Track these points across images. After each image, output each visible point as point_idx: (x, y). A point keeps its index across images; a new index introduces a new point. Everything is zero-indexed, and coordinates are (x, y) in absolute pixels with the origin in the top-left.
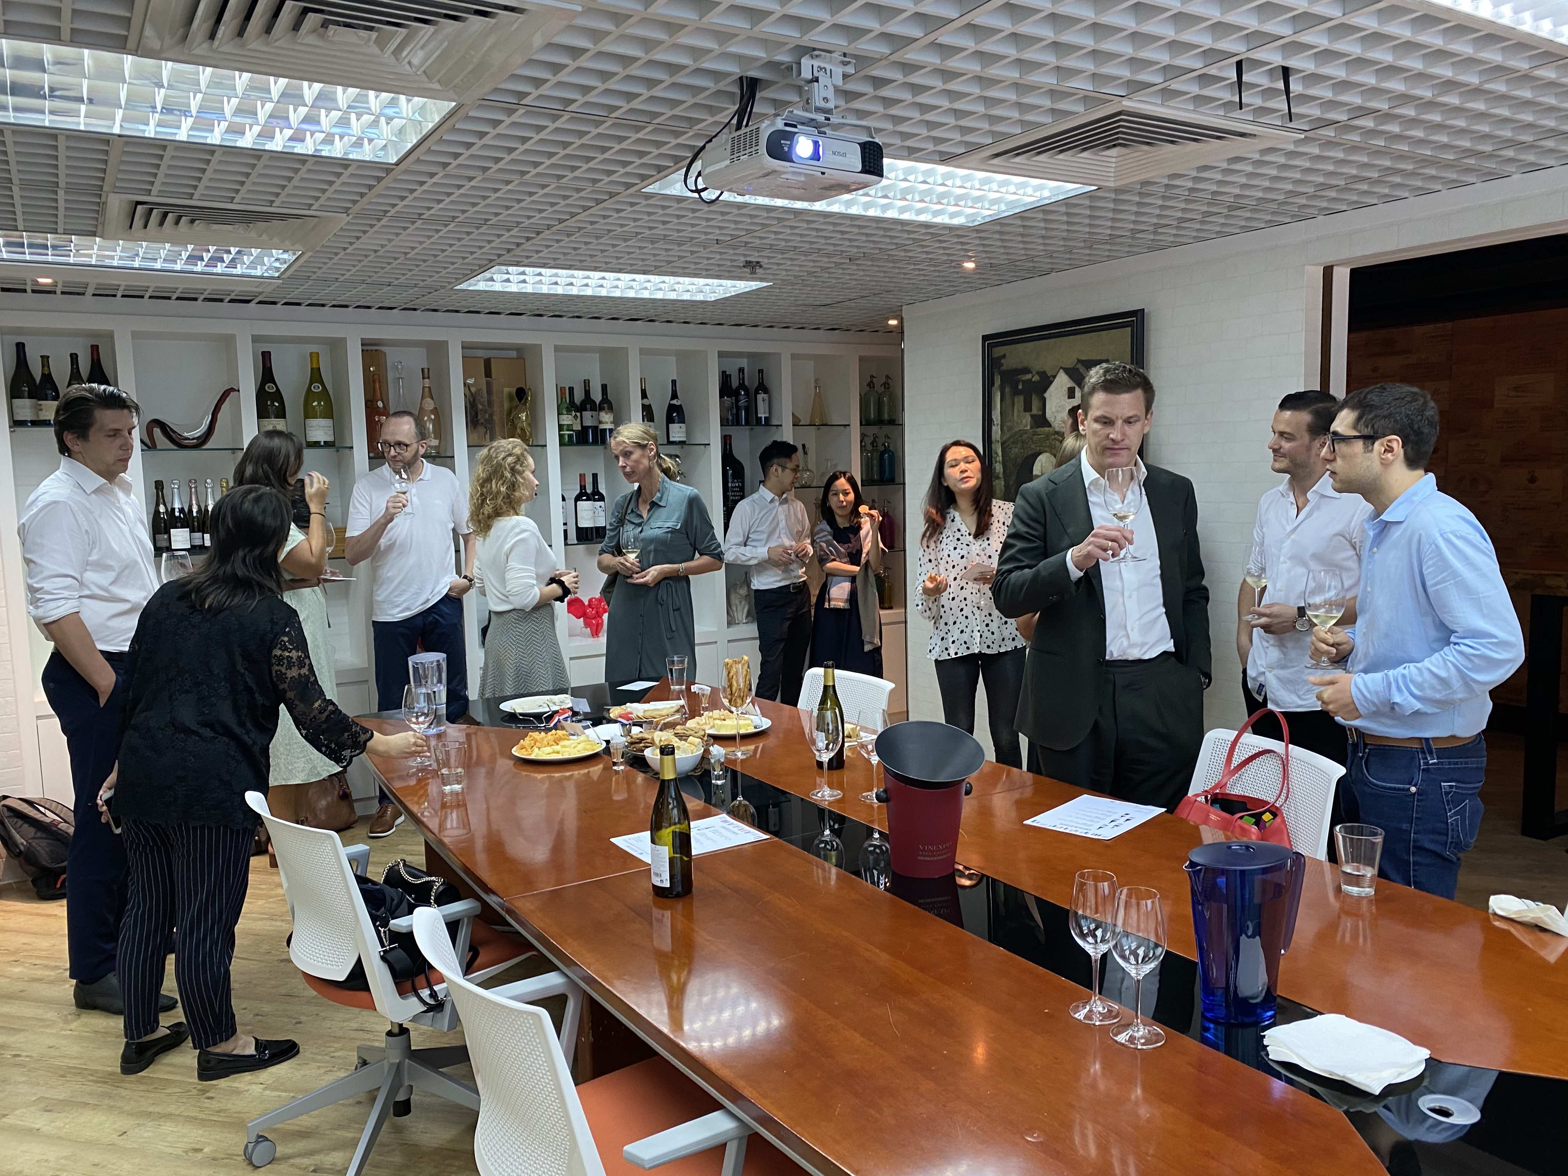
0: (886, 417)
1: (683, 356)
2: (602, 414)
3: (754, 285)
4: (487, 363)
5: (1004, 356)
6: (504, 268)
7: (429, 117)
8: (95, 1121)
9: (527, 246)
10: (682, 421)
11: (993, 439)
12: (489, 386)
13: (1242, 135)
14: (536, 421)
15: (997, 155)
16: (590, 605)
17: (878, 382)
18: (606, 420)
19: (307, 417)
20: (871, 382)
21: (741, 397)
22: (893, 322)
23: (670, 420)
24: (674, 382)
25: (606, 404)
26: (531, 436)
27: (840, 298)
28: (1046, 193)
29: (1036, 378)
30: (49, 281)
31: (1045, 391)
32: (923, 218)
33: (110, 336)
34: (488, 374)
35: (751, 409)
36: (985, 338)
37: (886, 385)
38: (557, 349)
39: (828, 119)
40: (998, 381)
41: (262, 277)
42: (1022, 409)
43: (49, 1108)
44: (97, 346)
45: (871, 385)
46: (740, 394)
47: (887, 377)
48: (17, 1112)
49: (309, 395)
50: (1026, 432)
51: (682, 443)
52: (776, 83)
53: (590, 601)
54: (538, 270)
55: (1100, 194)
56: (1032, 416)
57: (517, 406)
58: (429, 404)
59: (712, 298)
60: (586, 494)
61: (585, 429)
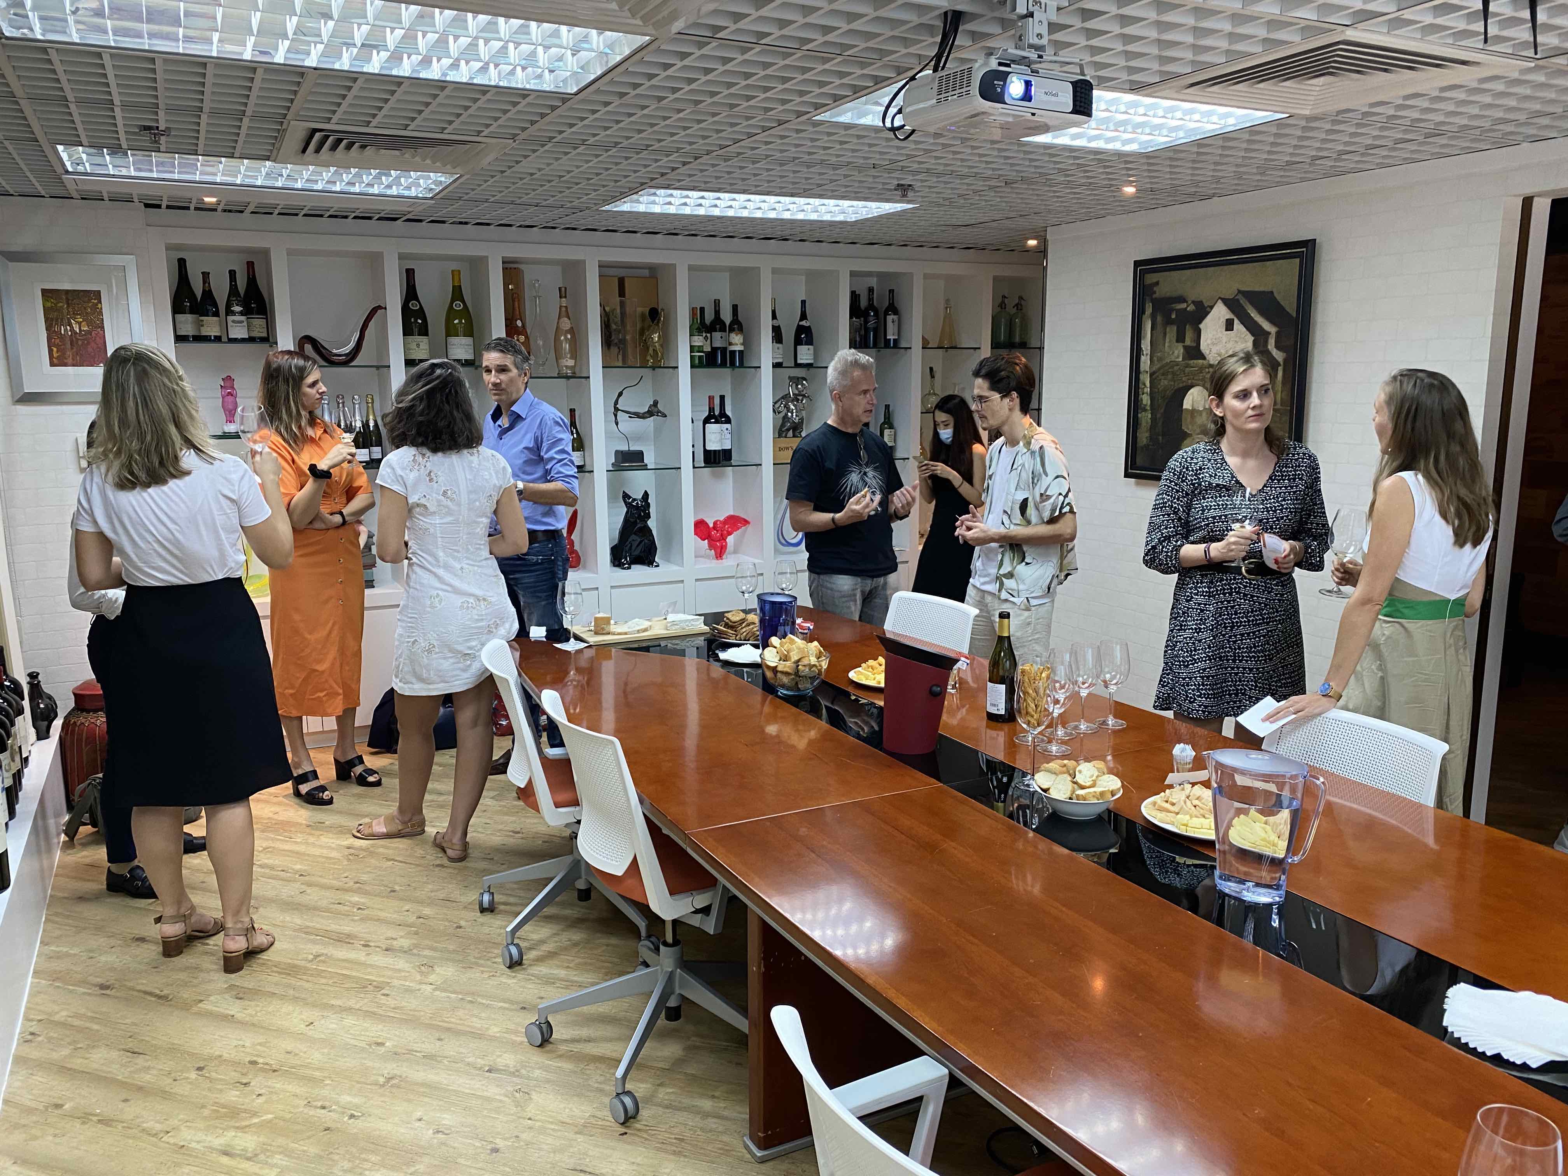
0: (1017, 340)
1: (812, 276)
2: (733, 335)
3: (899, 207)
4: (621, 282)
5: (1157, 283)
6: (653, 191)
7: (617, 51)
8: (284, 1010)
9: (683, 170)
10: (810, 342)
11: (1142, 369)
12: (622, 304)
13: (1464, 63)
14: (668, 341)
15: (1193, 85)
16: (714, 528)
17: (1010, 303)
18: (737, 342)
19: (448, 334)
20: (1003, 302)
21: (871, 319)
22: (1032, 243)
23: (798, 342)
24: (803, 302)
25: (737, 325)
26: (662, 358)
27: (986, 219)
28: (1231, 121)
29: (1191, 308)
30: (214, 200)
31: (1200, 323)
32: (1094, 145)
33: (265, 254)
34: (622, 293)
35: (880, 329)
36: (1137, 264)
37: (1018, 306)
38: (691, 268)
39: (1040, 57)
40: (1149, 310)
41: (416, 198)
42: (1174, 340)
43: (241, 995)
44: (253, 263)
45: (1002, 305)
46: (869, 315)
47: (1021, 298)
48: (212, 998)
49: (451, 313)
50: (1177, 364)
51: (809, 366)
52: (983, 16)
53: (715, 523)
54: (685, 193)
55: (1291, 121)
56: (1185, 347)
57: (650, 326)
58: (566, 324)
59: (853, 218)
60: (714, 417)
61: (714, 350)
